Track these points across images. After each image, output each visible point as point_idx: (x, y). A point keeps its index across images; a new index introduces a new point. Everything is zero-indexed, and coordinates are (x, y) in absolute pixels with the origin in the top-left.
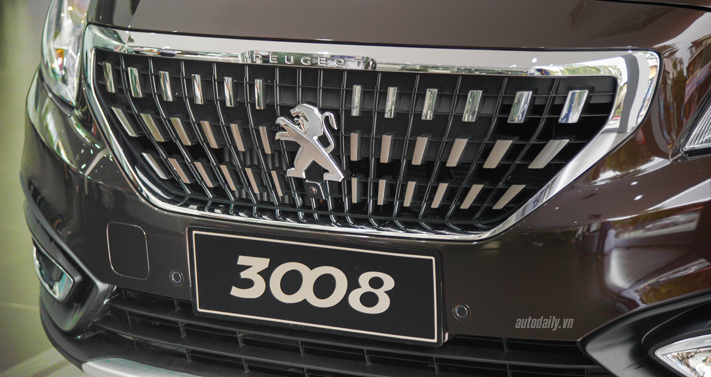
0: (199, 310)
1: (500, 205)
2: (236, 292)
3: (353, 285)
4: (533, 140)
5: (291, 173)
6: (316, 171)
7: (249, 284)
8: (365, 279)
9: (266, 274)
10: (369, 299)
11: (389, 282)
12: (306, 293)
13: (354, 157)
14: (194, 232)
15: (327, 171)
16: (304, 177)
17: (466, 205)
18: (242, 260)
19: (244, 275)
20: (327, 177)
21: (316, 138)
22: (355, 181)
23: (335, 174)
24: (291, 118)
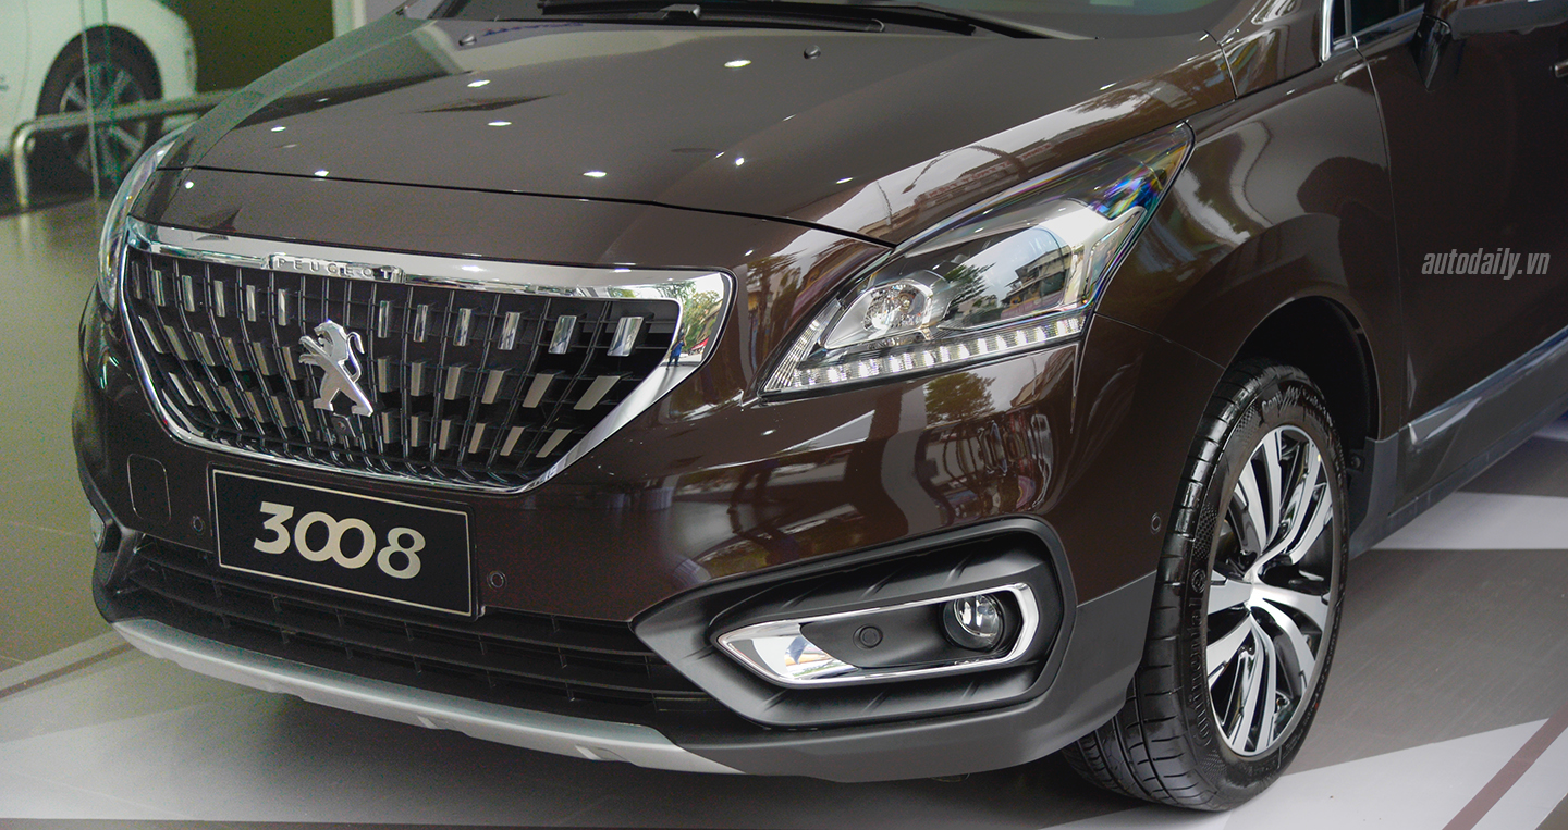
0: (222, 566)
1: (544, 453)
2: (259, 545)
3: (382, 543)
4: (579, 376)
5: (317, 404)
6: (344, 402)
7: (271, 536)
8: (394, 534)
9: (290, 525)
10: (399, 561)
11: (419, 541)
12: (332, 550)
13: (383, 388)
14: (215, 471)
15: (354, 403)
16: (332, 409)
17: (506, 451)
18: (266, 507)
19: (268, 525)
20: (355, 410)
21: (341, 363)
22: (385, 416)
23: (366, 407)
24: (315, 337)
